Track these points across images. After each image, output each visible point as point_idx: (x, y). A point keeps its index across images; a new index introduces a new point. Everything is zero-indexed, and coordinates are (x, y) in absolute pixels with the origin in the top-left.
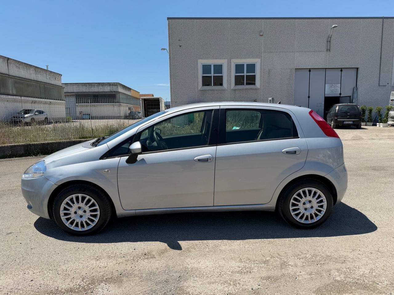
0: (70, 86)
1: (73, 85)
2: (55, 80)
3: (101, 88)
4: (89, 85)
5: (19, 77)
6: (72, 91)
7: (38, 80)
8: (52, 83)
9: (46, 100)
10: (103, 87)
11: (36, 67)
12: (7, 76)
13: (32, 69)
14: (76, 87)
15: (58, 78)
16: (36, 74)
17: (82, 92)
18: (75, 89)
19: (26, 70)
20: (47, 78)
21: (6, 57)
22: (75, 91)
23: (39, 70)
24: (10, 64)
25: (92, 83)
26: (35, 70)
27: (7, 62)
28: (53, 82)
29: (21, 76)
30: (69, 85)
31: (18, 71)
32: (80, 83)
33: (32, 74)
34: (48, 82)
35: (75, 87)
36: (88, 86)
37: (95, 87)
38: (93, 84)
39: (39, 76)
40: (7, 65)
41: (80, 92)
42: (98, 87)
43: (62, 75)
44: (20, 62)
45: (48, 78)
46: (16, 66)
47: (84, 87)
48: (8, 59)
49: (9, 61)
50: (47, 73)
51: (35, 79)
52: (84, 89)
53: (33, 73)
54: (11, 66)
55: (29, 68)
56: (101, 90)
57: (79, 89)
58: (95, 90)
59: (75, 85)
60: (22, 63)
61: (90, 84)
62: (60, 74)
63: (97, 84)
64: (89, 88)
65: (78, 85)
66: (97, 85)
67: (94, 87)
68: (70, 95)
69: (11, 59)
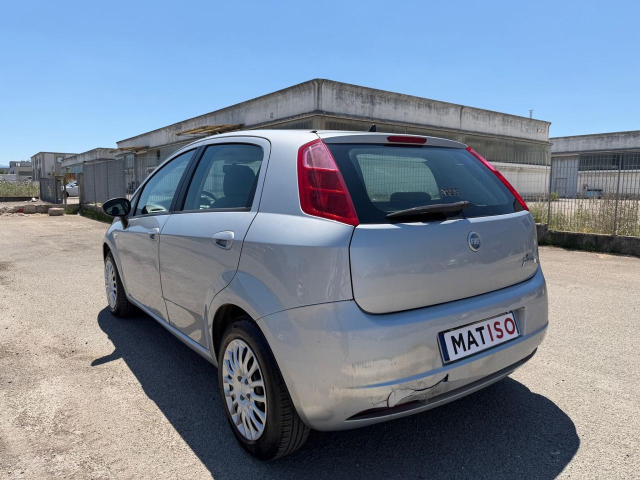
0: (574, 140)
1: (579, 140)
2: (536, 132)
3: (631, 141)
4: (609, 137)
5: (475, 132)
6: (575, 150)
7: (506, 134)
8: (531, 138)
9: (514, 165)
10: (636, 138)
11: (506, 115)
12: (456, 131)
13: (498, 118)
14: (584, 142)
15: (542, 128)
16: (504, 125)
17: (592, 151)
18: (582, 146)
19: (488, 120)
20: (522, 131)
21: (459, 106)
22: (580, 149)
23: (510, 119)
24: (464, 114)
25: (615, 133)
26: (503, 119)
27: (461, 111)
28: (532, 135)
29: (478, 130)
30: (572, 139)
31: (475, 123)
32: (590, 135)
33: (497, 125)
34: (522, 137)
35: (581, 142)
36: (605, 139)
37: (620, 139)
38: (617, 135)
39: (509, 128)
40: (460, 116)
41: (588, 151)
42: (625, 139)
43: (550, 123)
44: (480, 109)
45: (524, 129)
46: (473, 116)
47: (598, 141)
48: (462, 107)
49: (463, 111)
50: (524, 122)
51: (501, 133)
52: (597, 146)
53: (499, 124)
54: (465, 117)
55: (493, 117)
56: (632, 146)
57: (587, 146)
58: (618, 145)
59: (581, 138)
60: (483, 110)
61: (610, 135)
62: (547, 123)
63: (624, 135)
64: (606, 142)
65: (586, 139)
66: (625, 137)
67: (618, 140)
68: (570, 156)
69: (467, 107)
